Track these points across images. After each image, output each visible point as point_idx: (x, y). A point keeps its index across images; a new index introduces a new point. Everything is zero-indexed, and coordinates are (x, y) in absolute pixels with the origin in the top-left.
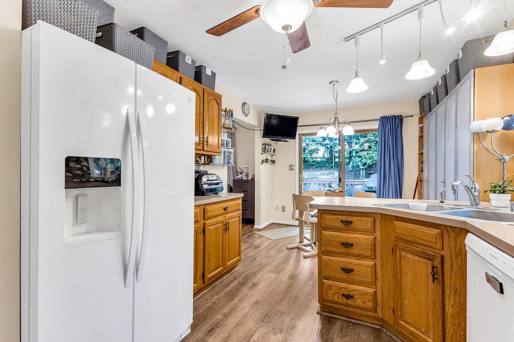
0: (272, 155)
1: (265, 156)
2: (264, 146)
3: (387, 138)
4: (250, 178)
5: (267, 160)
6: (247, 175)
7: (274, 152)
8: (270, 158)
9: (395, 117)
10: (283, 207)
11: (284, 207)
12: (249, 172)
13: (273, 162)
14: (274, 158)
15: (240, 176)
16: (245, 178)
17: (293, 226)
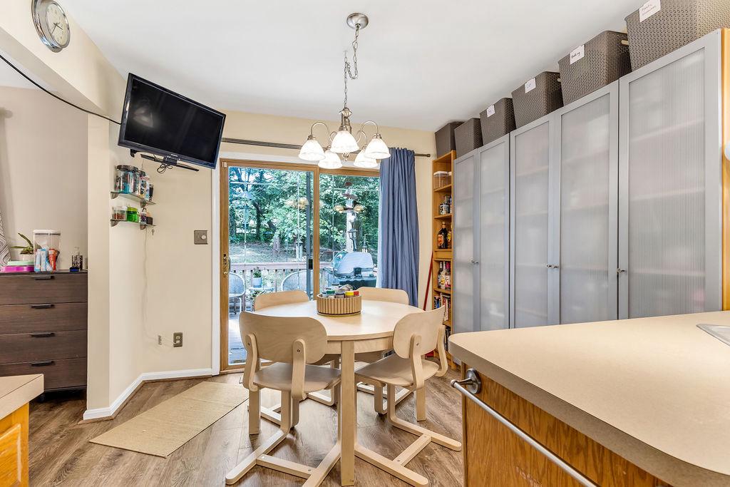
0: (143, 204)
1: (123, 203)
2: (121, 174)
3: (396, 186)
4: (65, 265)
5: (130, 215)
6: (55, 257)
7: (151, 195)
8: (140, 210)
9: (407, 151)
10: (176, 335)
11: (181, 335)
12: (60, 249)
13: (148, 221)
14: (150, 211)
15: (24, 261)
16: (42, 266)
17: (205, 378)
